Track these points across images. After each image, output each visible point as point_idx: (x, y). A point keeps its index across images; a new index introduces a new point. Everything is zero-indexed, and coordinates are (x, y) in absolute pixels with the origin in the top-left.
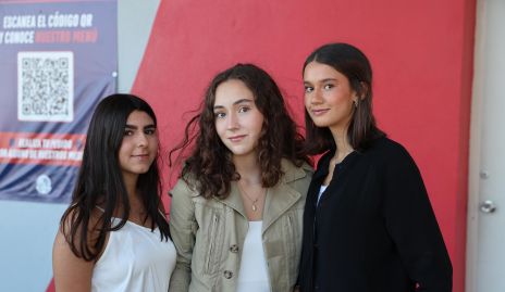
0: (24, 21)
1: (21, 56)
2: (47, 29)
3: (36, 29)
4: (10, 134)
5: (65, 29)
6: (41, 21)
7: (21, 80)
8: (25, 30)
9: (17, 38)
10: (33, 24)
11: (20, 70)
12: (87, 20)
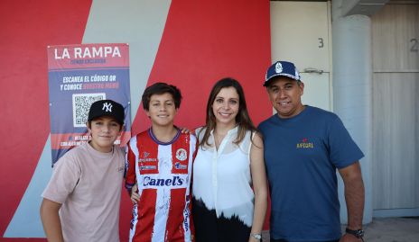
0: (76, 79)
1: (74, 96)
2: (90, 82)
3: (83, 83)
4: (69, 135)
5: (101, 82)
6: (86, 79)
7: (74, 108)
8: (76, 83)
9: (71, 87)
10: (82, 80)
11: (74, 103)
12: (113, 78)
